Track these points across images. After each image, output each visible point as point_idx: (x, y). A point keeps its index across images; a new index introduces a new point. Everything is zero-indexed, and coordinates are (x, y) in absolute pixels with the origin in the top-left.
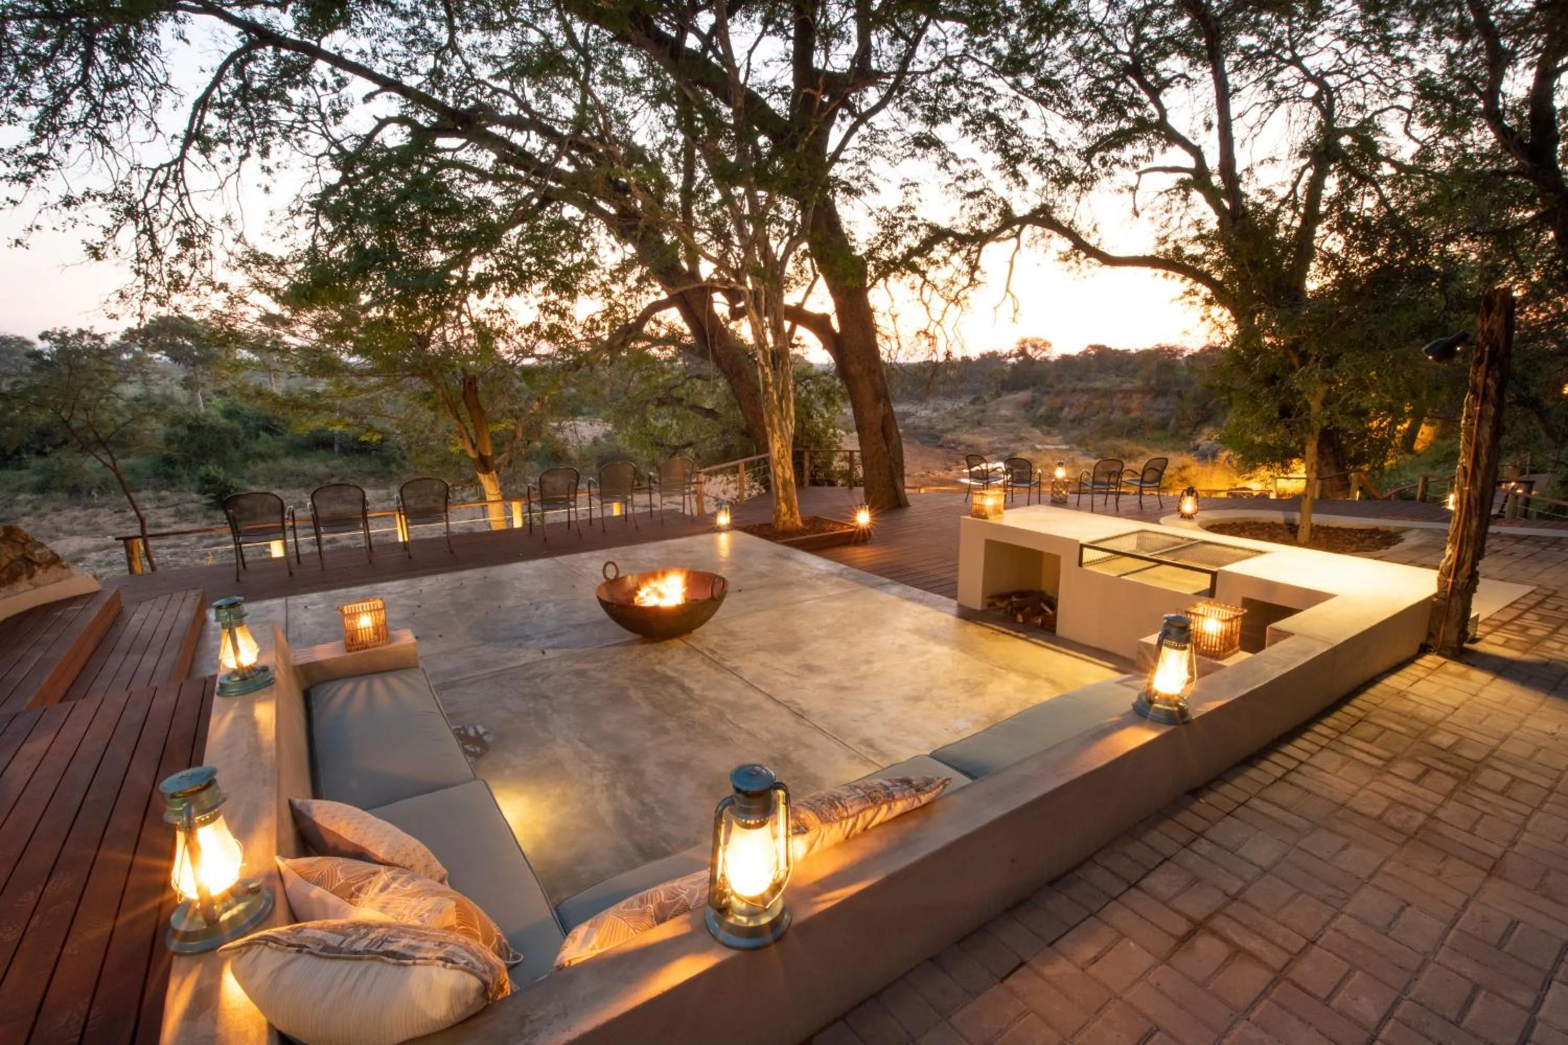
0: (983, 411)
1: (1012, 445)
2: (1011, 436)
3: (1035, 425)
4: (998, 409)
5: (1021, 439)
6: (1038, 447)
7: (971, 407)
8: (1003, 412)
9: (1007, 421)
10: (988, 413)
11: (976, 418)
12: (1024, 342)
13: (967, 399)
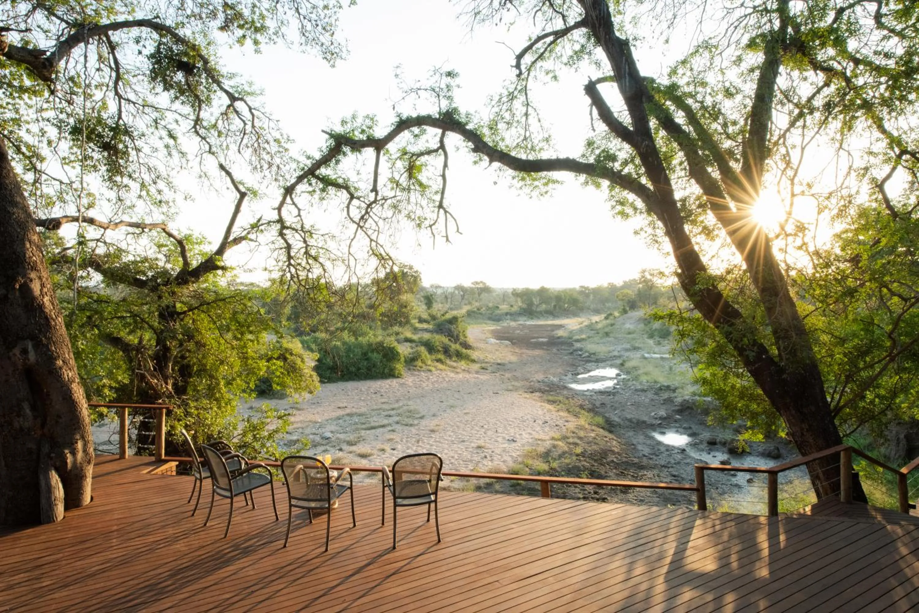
0: (612, 325)
1: (627, 354)
2: (628, 346)
3: (651, 336)
4: (624, 324)
5: (636, 349)
6: (647, 355)
7: (604, 322)
8: (628, 326)
9: (629, 333)
10: (616, 327)
11: (607, 330)
12: (644, 271)
13: (603, 316)
